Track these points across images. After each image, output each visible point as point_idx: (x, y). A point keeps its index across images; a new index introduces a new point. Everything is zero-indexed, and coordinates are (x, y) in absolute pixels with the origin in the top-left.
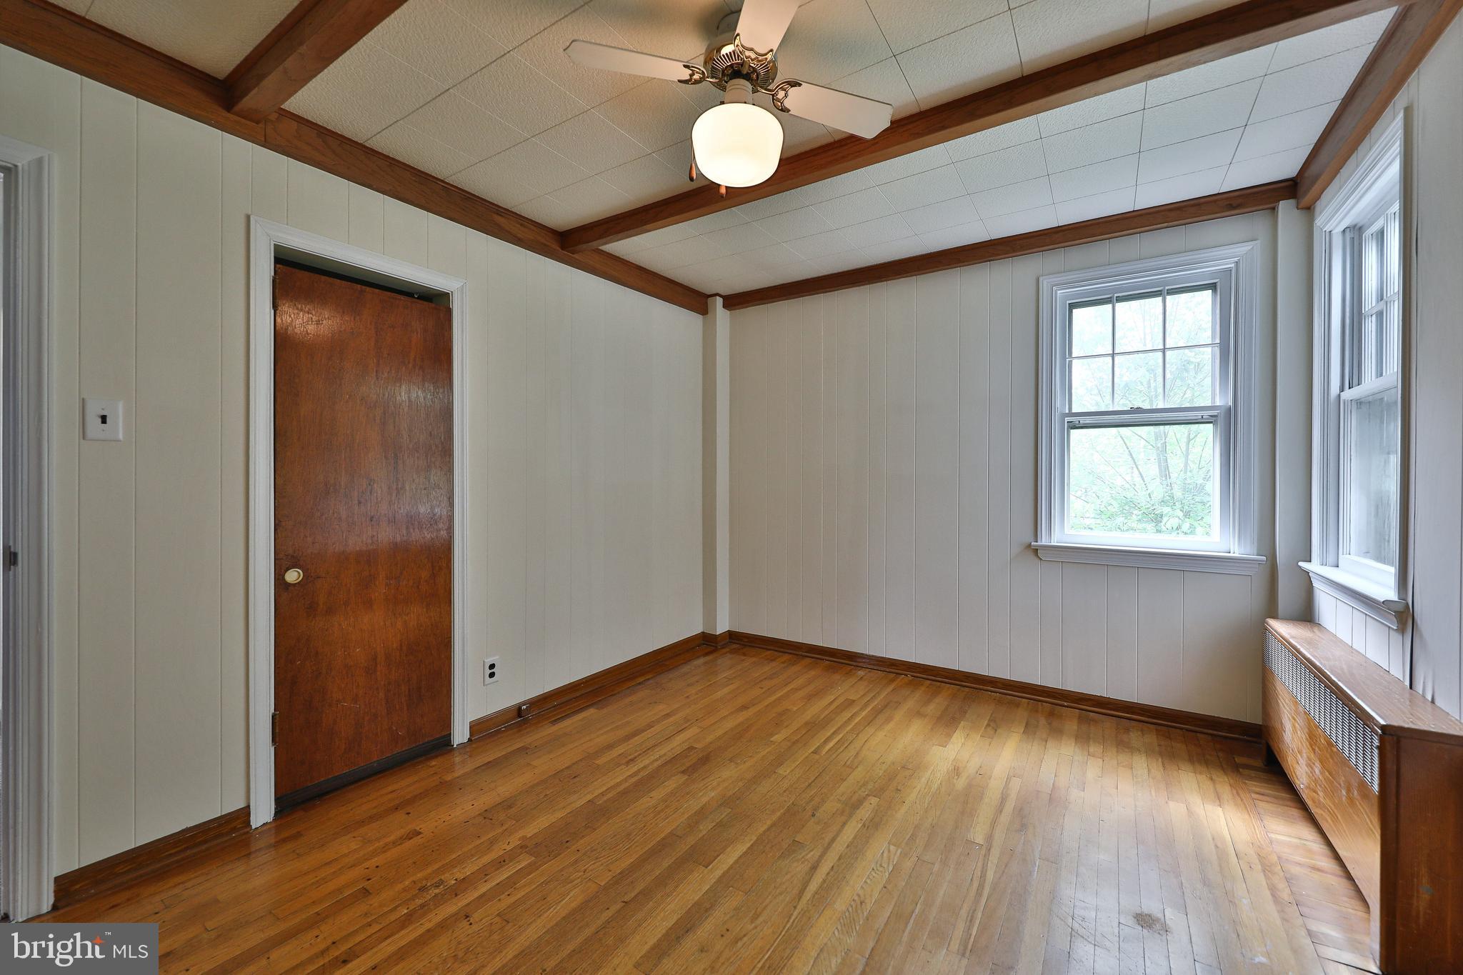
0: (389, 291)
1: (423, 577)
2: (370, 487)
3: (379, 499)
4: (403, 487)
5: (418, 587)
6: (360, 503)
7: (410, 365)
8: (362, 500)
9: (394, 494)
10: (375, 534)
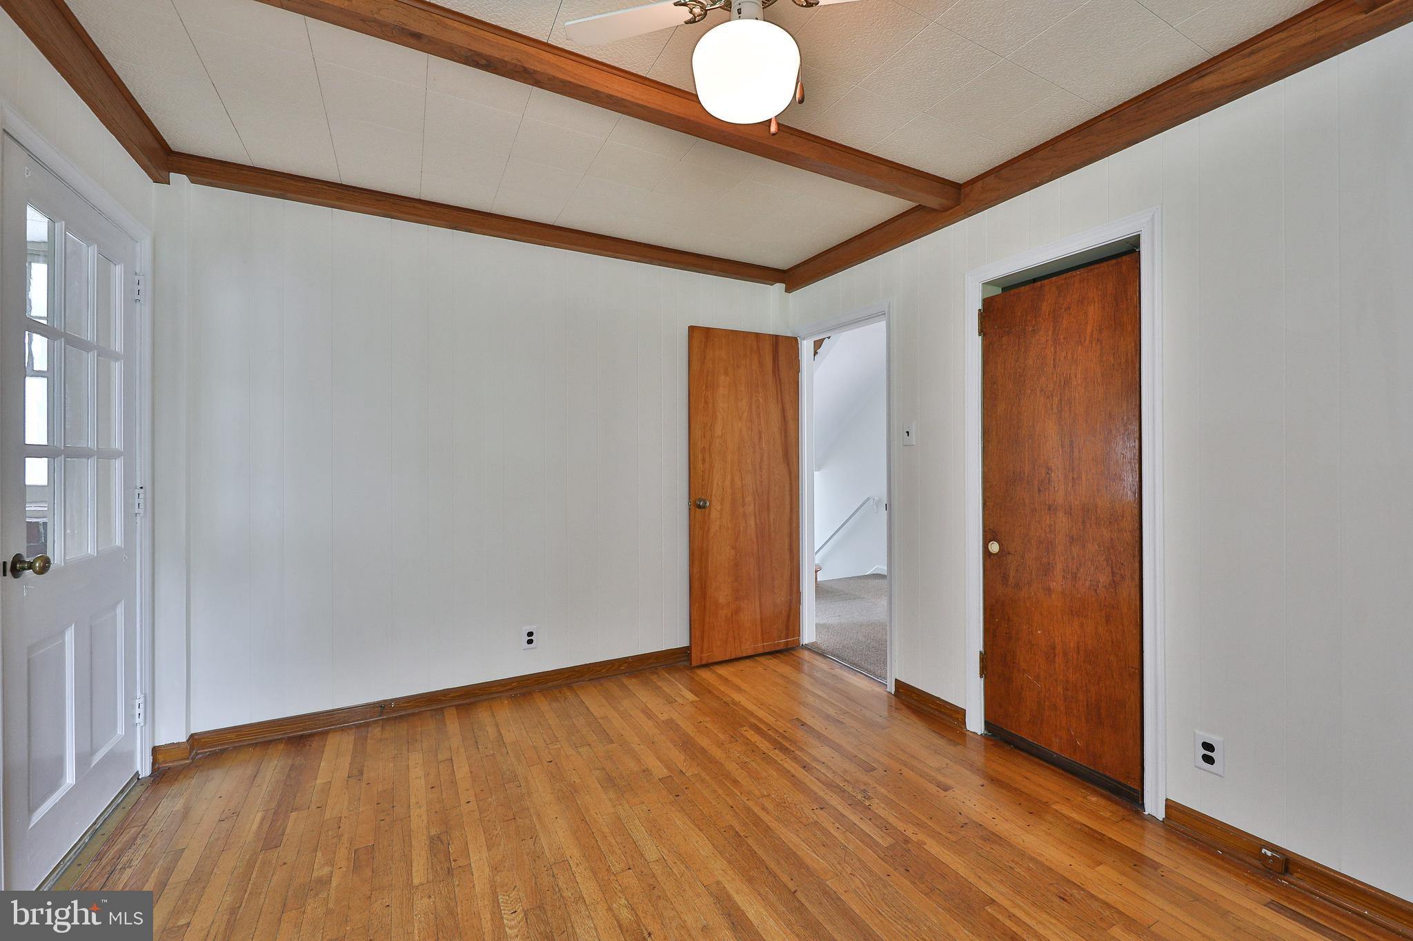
0: (1063, 274)
1: (1101, 581)
2: (1048, 476)
3: (1056, 489)
4: (1080, 477)
5: (1096, 591)
6: (1039, 490)
7: (1087, 342)
8: (1041, 489)
9: (1070, 484)
10: (1052, 523)
